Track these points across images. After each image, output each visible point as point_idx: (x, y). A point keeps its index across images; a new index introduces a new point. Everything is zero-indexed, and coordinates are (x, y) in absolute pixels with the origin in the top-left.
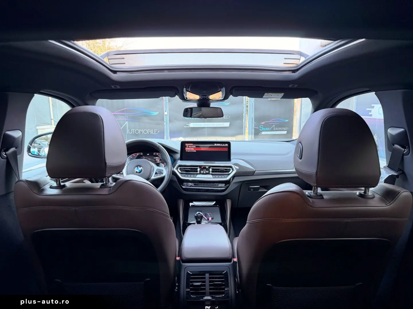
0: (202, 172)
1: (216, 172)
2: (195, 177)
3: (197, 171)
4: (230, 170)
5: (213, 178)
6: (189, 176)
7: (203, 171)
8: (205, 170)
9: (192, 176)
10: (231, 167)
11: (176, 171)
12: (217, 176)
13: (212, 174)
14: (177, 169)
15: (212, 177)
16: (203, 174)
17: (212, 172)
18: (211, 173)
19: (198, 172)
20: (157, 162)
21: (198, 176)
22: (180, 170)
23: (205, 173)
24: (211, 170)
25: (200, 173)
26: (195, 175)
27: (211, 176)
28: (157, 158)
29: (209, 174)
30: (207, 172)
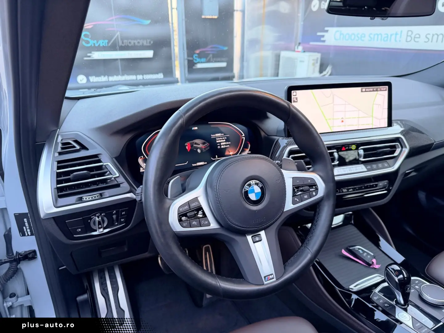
3: (334, 160)
4: (394, 147)
5: (369, 170)
10: (397, 140)
12: (374, 166)
13: (363, 162)
15: (365, 170)
17: (365, 156)
18: (362, 159)
19: (337, 162)
20: (220, 146)
21: (337, 171)
23: (350, 160)
27: (361, 168)
28: (219, 135)
29: (356, 162)
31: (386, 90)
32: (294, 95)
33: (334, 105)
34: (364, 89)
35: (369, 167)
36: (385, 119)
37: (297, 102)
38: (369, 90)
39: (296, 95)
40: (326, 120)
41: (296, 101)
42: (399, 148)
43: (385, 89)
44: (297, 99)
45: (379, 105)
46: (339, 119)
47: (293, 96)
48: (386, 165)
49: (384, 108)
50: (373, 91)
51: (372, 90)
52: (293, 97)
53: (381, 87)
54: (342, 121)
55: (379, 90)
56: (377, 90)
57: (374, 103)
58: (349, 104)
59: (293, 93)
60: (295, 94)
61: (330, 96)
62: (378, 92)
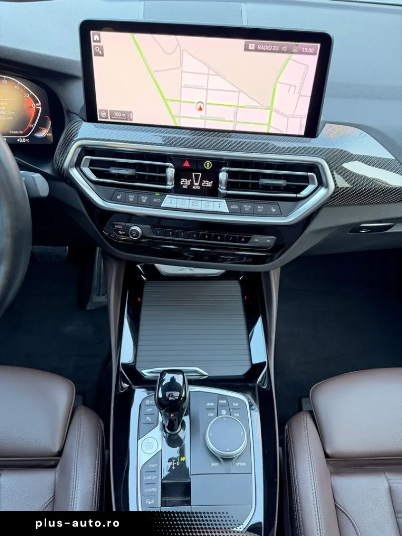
0: (185, 183)
1: (244, 187)
2: (158, 206)
3: (164, 181)
4: (306, 180)
5: (232, 213)
6: (131, 198)
7: (189, 177)
8: (197, 177)
9: (144, 199)
10: (313, 168)
11: (75, 173)
12: (247, 207)
13: (227, 197)
14: (78, 165)
15: (227, 210)
16: (190, 192)
17: (230, 186)
18: (222, 189)
19: (170, 185)
21: (170, 201)
22: (93, 171)
23: (196, 186)
24: (223, 176)
25: (178, 190)
26: (157, 194)
27: (220, 205)
29: (212, 193)
30: (209, 184)
31: (314, 54)
32: (95, 39)
33: (182, 72)
34: (252, 43)
35: (235, 207)
36: (301, 118)
37: (102, 55)
38: (268, 48)
39: (99, 41)
40: (165, 100)
41: (101, 53)
42: (314, 183)
43: (312, 50)
44: (101, 48)
45: (290, 85)
46: (193, 103)
47: (94, 41)
48: (274, 210)
49: (302, 94)
50: (280, 51)
51: (275, 48)
52: (93, 44)
53: (300, 43)
54: (201, 109)
55: (295, 50)
56: (290, 52)
57: (279, 80)
58: (218, 75)
59: (94, 35)
60: (96, 37)
61: (174, 52)
62: (294, 56)
